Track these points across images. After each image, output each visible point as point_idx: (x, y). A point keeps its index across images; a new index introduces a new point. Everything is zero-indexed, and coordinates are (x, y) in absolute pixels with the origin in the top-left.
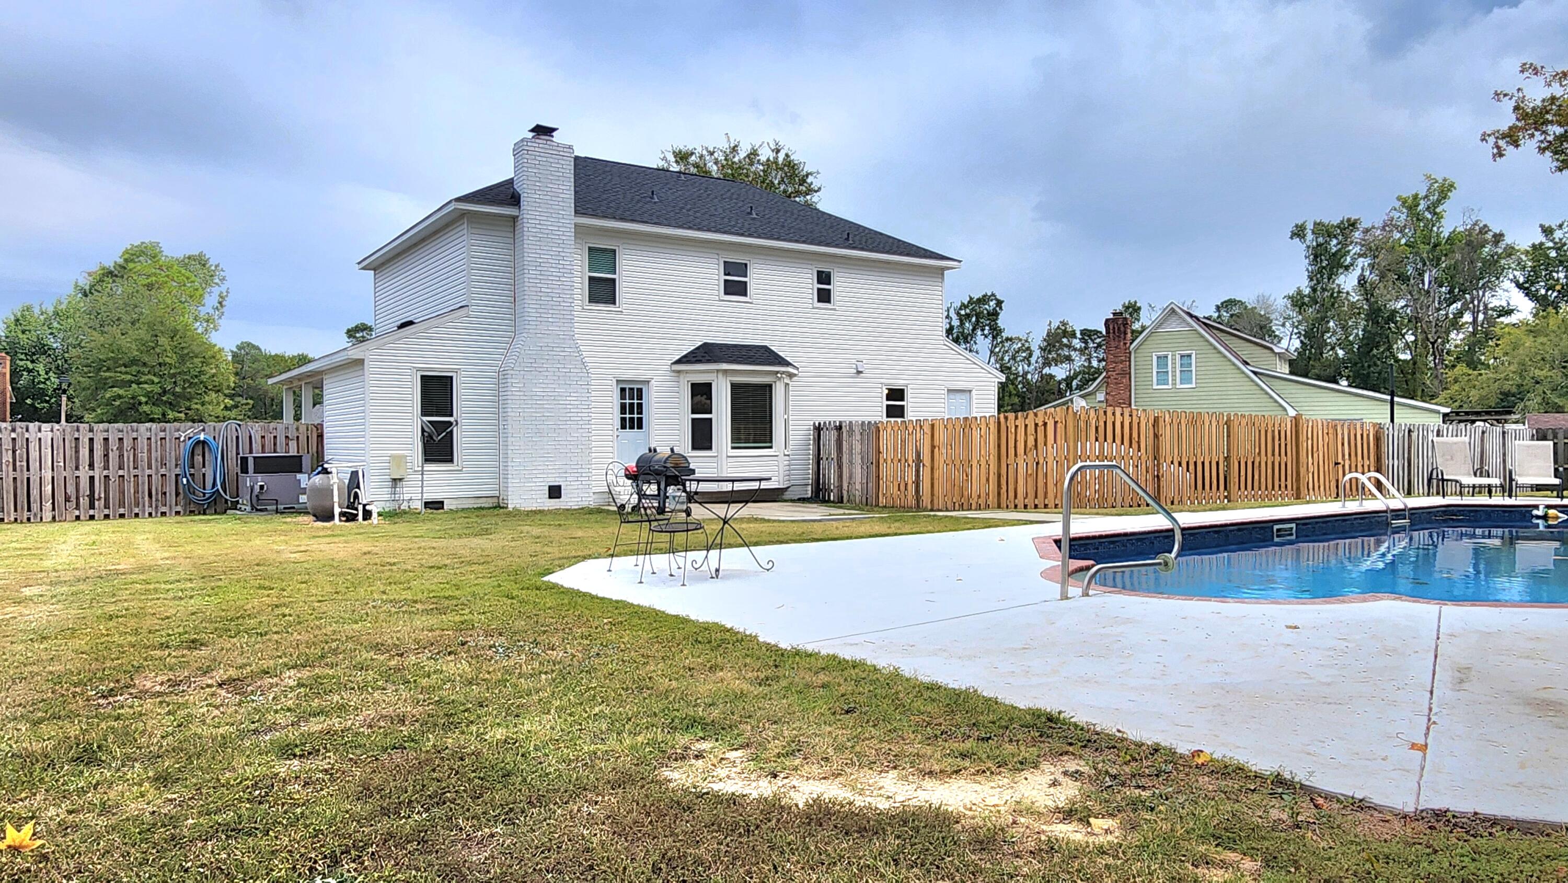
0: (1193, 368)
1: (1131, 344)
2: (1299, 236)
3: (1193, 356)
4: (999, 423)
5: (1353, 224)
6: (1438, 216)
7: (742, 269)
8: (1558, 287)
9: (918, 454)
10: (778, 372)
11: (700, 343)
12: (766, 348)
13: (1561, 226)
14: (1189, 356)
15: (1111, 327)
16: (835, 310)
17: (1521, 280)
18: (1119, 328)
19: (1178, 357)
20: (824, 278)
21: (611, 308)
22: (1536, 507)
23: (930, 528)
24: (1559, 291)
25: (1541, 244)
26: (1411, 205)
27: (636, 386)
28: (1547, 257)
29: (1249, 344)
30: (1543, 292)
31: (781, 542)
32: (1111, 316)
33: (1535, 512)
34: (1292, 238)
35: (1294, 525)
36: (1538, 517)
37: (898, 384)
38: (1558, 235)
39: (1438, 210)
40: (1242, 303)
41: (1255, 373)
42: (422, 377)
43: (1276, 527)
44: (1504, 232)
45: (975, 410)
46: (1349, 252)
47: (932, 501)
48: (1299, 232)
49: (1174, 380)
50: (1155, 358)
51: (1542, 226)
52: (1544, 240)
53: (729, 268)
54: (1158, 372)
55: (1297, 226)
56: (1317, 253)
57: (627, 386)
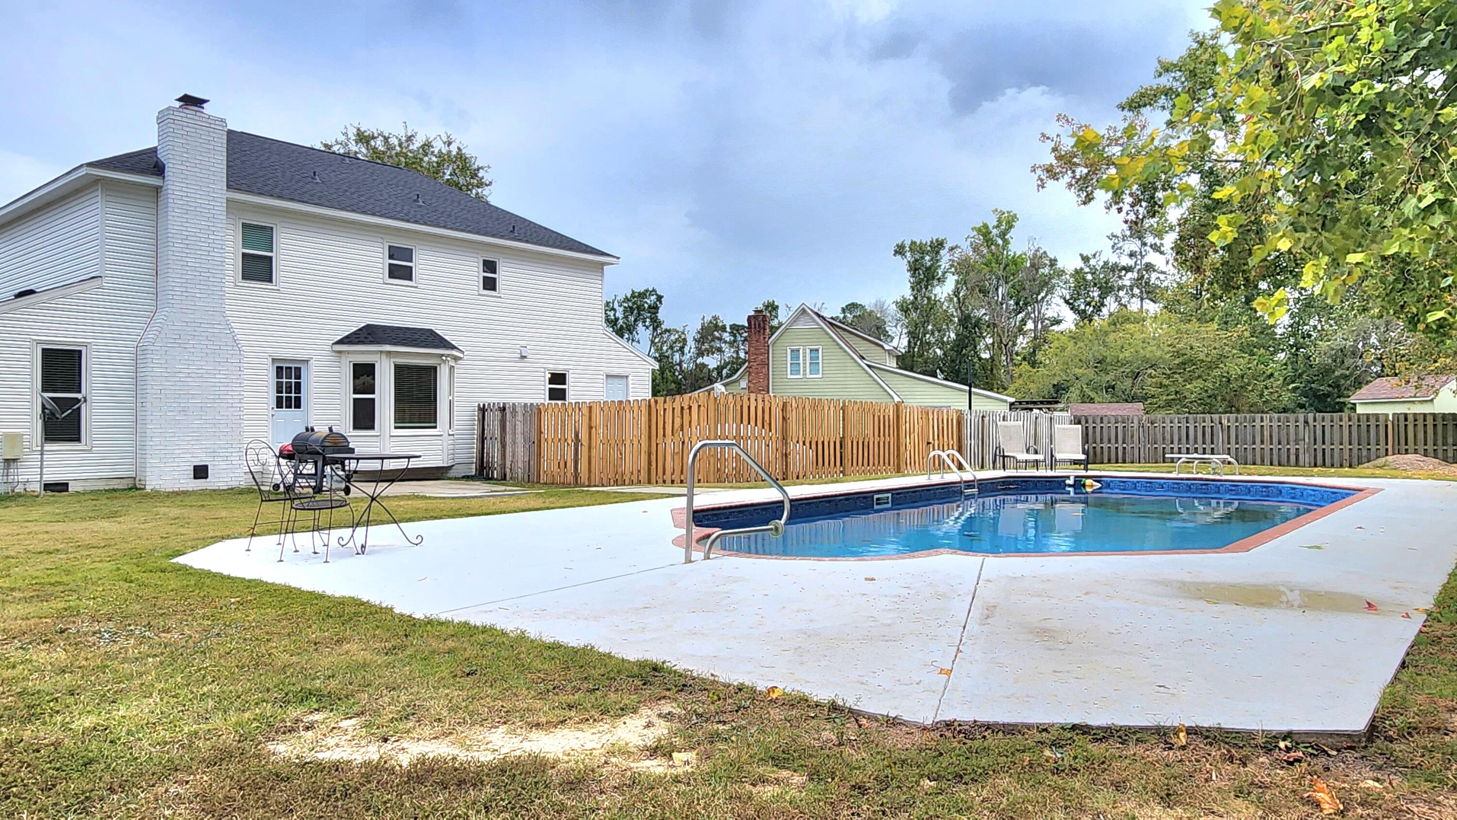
0: (820, 361)
1: (769, 338)
2: (900, 253)
3: (820, 351)
4: (650, 406)
5: (940, 244)
6: (1006, 242)
7: (407, 254)
8: (1093, 304)
9: (577, 435)
10: (443, 355)
11: (363, 325)
12: (431, 332)
13: (1094, 255)
14: (817, 350)
15: (753, 323)
16: (500, 297)
17: (1068, 297)
18: (759, 324)
19: (808, 351)
20: (490, 266)
21: (264, 285)
22: (1068, 477)
23: (582, 502)
24: (1094, 307)
25: (1082, 269)
26: (984, 232)
27: (293, 366)
28: (1084, 279)
29: (865, 342)
30: (1082, 307)
31: (436, 518)
32: (753, 313)
33: (1068, 482)
34: (895, 255)
35: (890, 495)
36: (1070, 486)
37: (559, 369)
38: (1093, 262)
39: (1007, 237)
40: (863, 307)
41: (869, 366)
42: (44, 350)
43: (876, 496)
44: (1057, 257)
45: (631, 394)
46: (940, 266)
47: (589, 478)
48: (900, 250)
49: (805, 371)
50: (789, 351)
51: (1081, 255)
52: (1083, 266)
53: (393, 253)
54: (791, 364)
55: (897, 245)
56: (914, 268)
57: (284, 365)
